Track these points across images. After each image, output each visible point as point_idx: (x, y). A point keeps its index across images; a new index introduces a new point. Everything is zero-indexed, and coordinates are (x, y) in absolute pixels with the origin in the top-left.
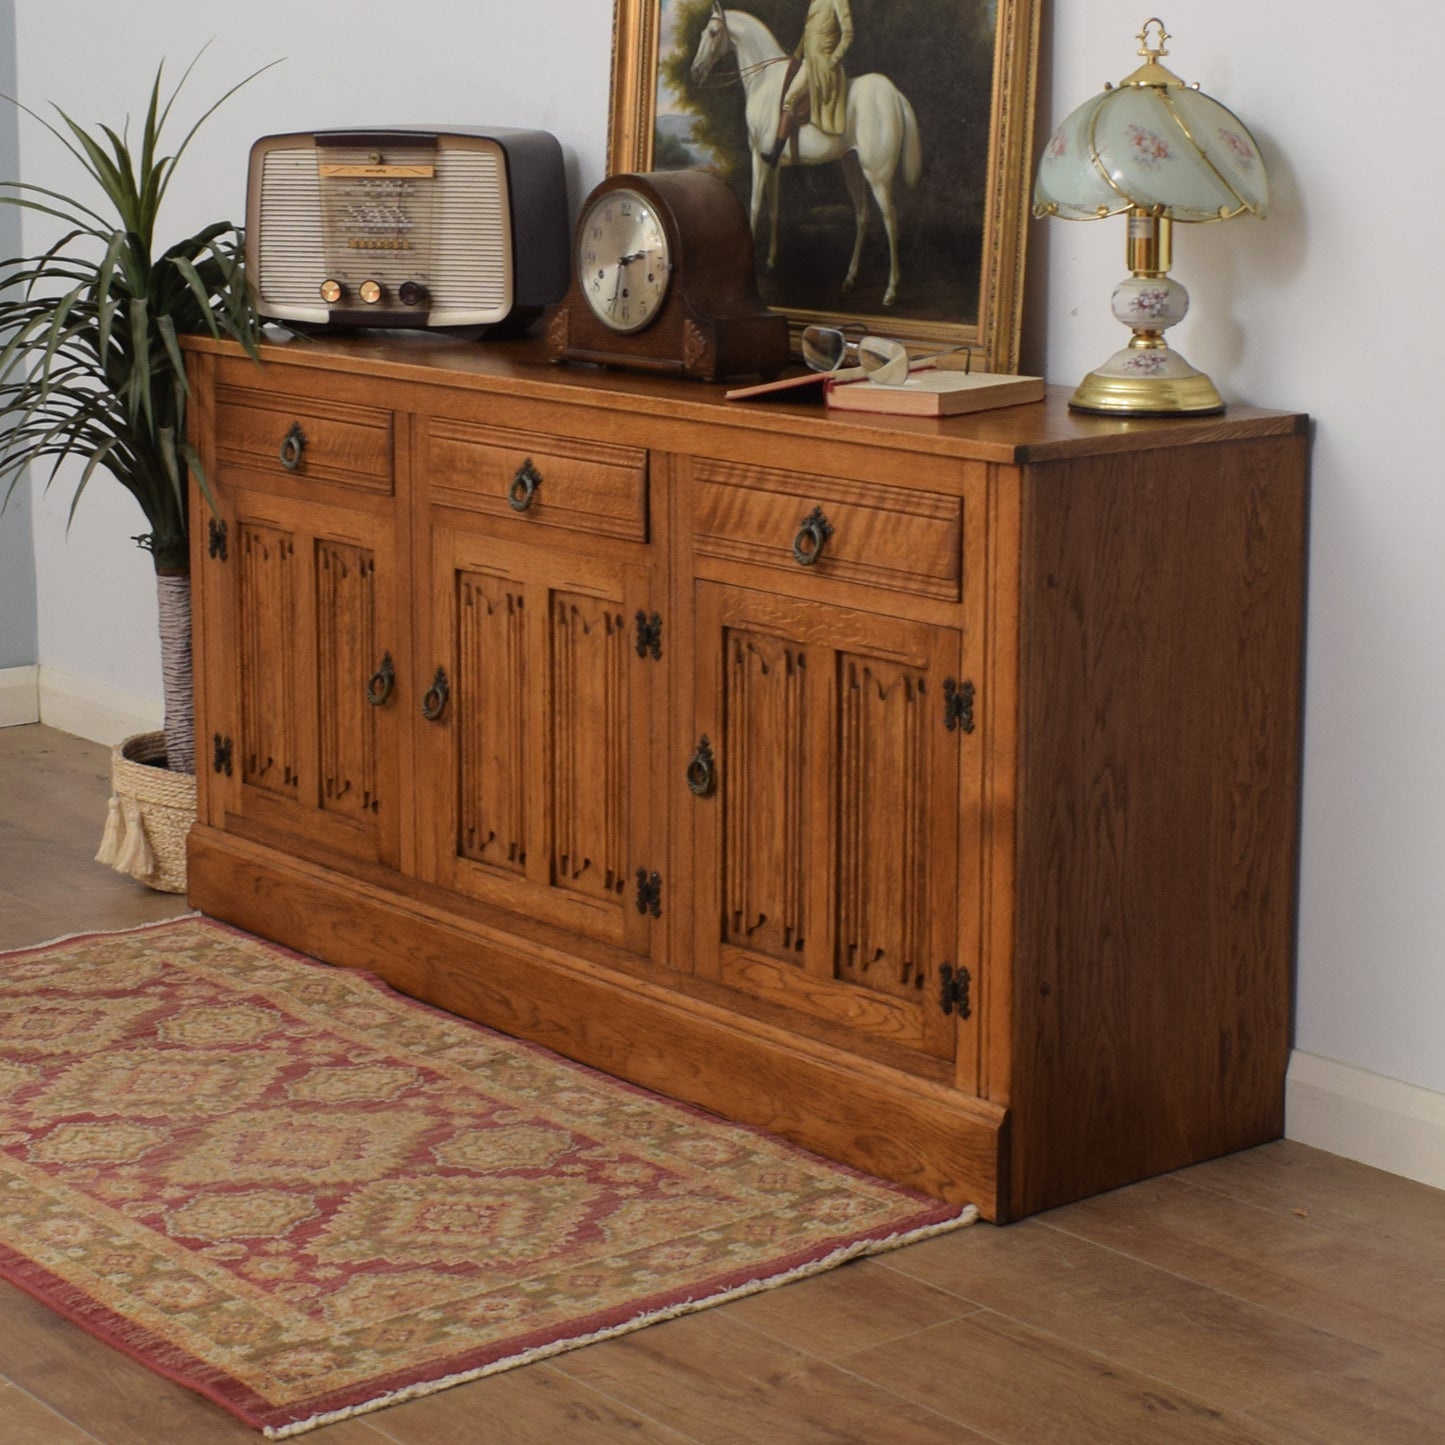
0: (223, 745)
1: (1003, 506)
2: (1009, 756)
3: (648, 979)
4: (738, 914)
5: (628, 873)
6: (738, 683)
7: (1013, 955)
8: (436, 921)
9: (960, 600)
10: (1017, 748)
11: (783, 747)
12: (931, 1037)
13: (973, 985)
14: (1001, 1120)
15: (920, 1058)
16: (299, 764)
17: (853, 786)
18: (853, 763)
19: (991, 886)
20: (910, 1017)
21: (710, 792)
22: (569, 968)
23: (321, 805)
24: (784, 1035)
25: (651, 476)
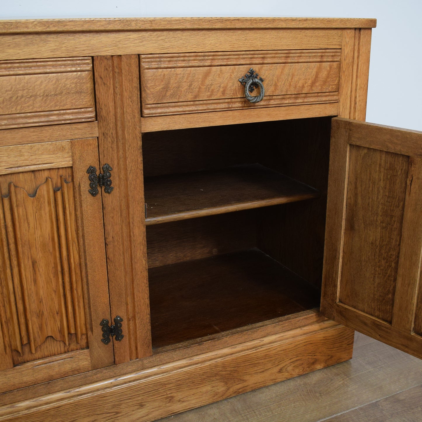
9: (338, 101)
25: (96, 74)
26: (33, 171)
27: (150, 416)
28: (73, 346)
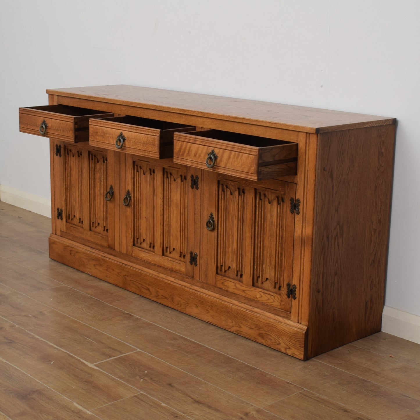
0: (60, 211)
1: (311, 146)
2: (311, 222)
3: (193, 284)
4: (221, 266)
5: (187, 253)
6: (223, 197)
7: (310, 281)
8: (126, 265)
10: (313, 220)
11: (237, 217)
12: (283, 305)
13: (297, 290)
14: (306, 330)
15: (280, 311)
16: (83, 217)
17: (259, 229)
18: (260, 222)
19: (304, 261)
20: (277, 299)
21: (214, 229)
22: (168, 280)
23: (90, 230)
24: (236, 302)
26: (177, 171)
28: (181, 259)
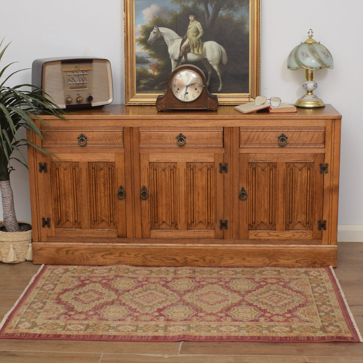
0: (46, 220)
3: (224, 243)
5: (216, 222)
6: (254, 174)
9: (325, 147)
12: (315, 236)
13: (327, 223)
14: (337, 247)
15: (312, 241)
17: (291, 190)
18: (291, 185)
19: (332, 202)
20: (309, 233)
23: (91, 228)
25: (224, 133)
26: (201, 162)
27: (235, 264)
28: (209, 227)
